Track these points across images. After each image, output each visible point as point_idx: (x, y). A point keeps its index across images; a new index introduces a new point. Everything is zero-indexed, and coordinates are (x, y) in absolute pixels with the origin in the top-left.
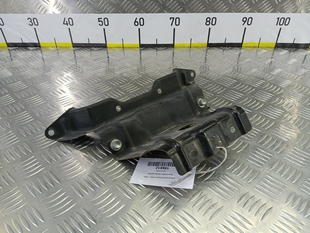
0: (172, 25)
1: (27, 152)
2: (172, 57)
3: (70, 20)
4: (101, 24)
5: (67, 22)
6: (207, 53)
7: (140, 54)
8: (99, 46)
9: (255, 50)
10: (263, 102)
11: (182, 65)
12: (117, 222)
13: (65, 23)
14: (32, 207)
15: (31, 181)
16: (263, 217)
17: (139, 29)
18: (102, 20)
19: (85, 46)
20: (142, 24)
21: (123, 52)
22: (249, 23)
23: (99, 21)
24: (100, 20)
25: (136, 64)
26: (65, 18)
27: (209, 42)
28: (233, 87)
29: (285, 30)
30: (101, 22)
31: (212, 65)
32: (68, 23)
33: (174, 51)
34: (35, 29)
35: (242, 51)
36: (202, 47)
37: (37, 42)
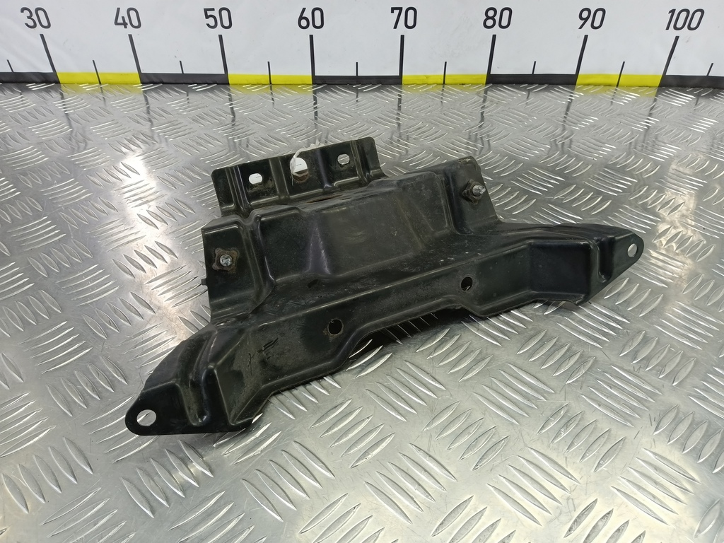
0: (395, 27)
2: (396, 112)
3: (133, 14)
4: (212, 24)
5: (123, 18)
6: (484, 101)
7: (315, 104)
8: (208, 82)
9: (608, 94)
11: (423, 132)
13: (120, 20)
15: (16, 467)
17: (311, 37)
18: (216, 14)
19: (174, 82)
20: (318, 23)
21: (270, 97)
22: (597, 23)
23: (207, 17)
24: (209, 13)
25: (304, 132)
26: (118, 9)
27: (493, 72)
28: (554, 195)
29: (687, 42)
30: (211, 19)
31: (500, 136)
32: (127, 21)
33: (400, 96)
34: (42, 36)
35: (577, 95)
36: (473, 84)
37: (49, 70)
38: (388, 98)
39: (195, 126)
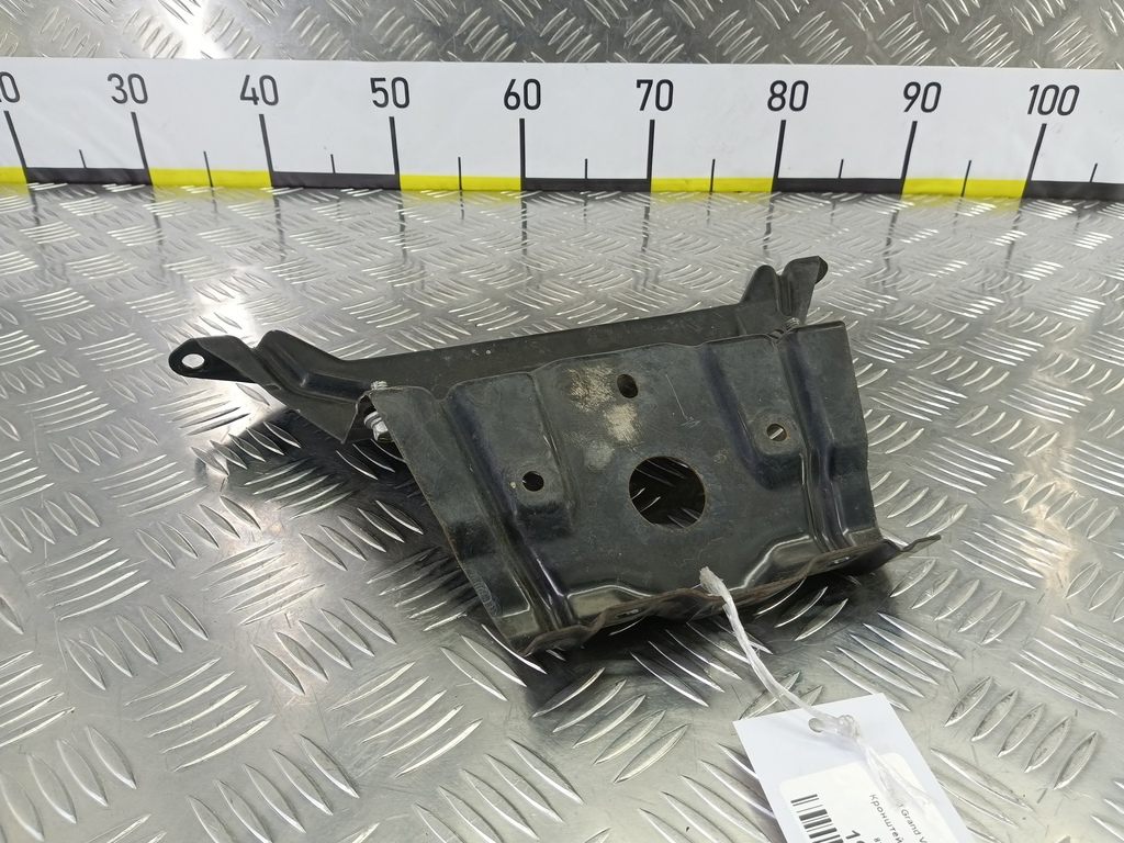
0: (642, 108)
1: (80, 524)
2: (642, 221)
3: (268, 83)
4: (381, 100)
5: (253, 90)
6: (771, 210)
7: (524, 212)
8: (372, 185)
9: (952, 205)
10: (1007, 368)
12: (450, 789)
13: (249, 94)
14: (86, 729)
15: (87, 631)
16: (1062, 774)
17: (522, 121)
18: (387, 86)
19: (320, 184)
20: (532, 102)
22: (929, 105)
23: (375, 90)
24: (378, 84)
26: (248, 77)
27: (781, 175)
28: (884, 316)
29: (1059, 131)
30: (381, 93)
31: (798, 248)
32: (259, 94)
33: (648, 204)
34: (134, 115)
35: (903, 205)
36: (753, 192)
37: (139, 165)
38: (632, 207)
39: (353, 234)
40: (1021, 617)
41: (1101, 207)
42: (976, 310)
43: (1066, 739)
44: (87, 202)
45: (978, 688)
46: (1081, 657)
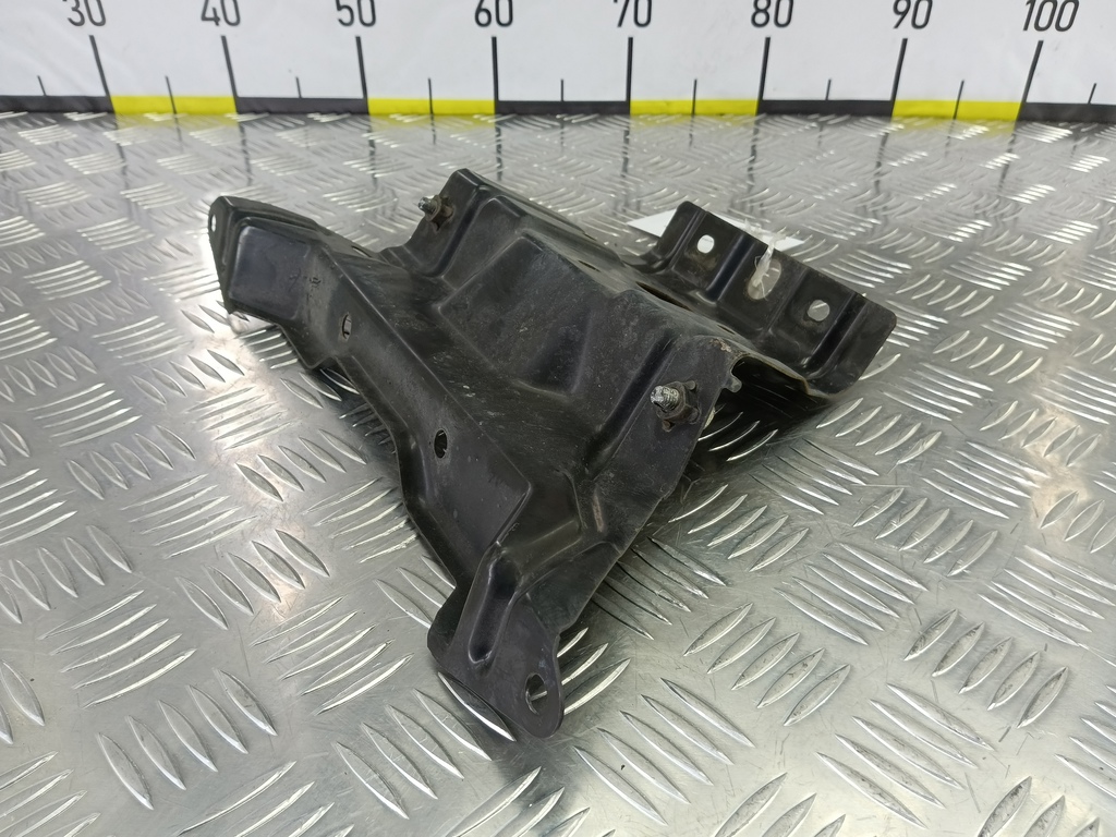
0: (620, 24)
1: (11, 455)
2: (621, 145)
3: (228, 2)
4: (347, 19)
5: (214, 10)
6: (756, 132)
7: (498, 136)
8: (339, 110)
9: (943, 128)
10: (991, 292)
12: (373, 726)
13: (210, 14)
16: (1027, 711)
17: (494, 39)
18: (352, 3)
19: (285, 110)
20: (504, 18)
21: (431, 128)
22: (920, 20)
23: (340, 8)
27: (766, 97)
28: (867, 240)
29: (1056, 49)
30: (346, 11)
31: (780, 171)
32: (220, 14)
33: (628, 127)
34: (92, 38)
35: (892, 127)
36: (736, 115)
37: (99, 92)
38: (610, 131)
39: (316, 160)
40: (992, 547)
41: (1099, 130)
42: (964, 233)
43: (1034, 675)
44: (46, 131)
45: (943, 621)
46: (1053, 589)
